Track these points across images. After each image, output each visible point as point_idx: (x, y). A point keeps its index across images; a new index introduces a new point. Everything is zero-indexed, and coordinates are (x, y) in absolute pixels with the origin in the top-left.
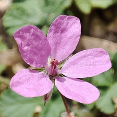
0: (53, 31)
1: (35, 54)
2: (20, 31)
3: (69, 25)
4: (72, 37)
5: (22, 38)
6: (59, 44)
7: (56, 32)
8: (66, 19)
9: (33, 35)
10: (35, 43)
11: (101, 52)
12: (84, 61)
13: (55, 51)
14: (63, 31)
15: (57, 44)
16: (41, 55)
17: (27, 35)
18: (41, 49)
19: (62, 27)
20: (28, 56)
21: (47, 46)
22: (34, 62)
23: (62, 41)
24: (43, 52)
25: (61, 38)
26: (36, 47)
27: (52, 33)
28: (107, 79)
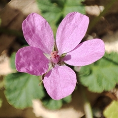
0: (29, 38)
1: (38, 63)
2: (17, 64)
3: (32, 23)
4: (43, 27)
5: (22, 66)
6: (41, 40)
7: (31, 36)
8: (27, 22)
9: (24, 56)
10: (31, 58)
11: (71, 16)
12: (66, 32)
13: (43, 47)
14: (34, 30)
15: (40, 41)
16: (41, 60)
17: (23, 60)
18: (37, 57)
19: (31, 29)
20: (37, 70)
21: (37, 50)
22: (44, 69)
23: (40, 36)
24: (40, 56)
25: (38, 36)
26: (34, 60)
27: (30, 40)
28: (56, 12)
